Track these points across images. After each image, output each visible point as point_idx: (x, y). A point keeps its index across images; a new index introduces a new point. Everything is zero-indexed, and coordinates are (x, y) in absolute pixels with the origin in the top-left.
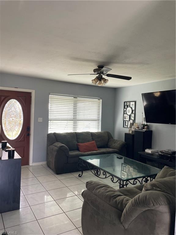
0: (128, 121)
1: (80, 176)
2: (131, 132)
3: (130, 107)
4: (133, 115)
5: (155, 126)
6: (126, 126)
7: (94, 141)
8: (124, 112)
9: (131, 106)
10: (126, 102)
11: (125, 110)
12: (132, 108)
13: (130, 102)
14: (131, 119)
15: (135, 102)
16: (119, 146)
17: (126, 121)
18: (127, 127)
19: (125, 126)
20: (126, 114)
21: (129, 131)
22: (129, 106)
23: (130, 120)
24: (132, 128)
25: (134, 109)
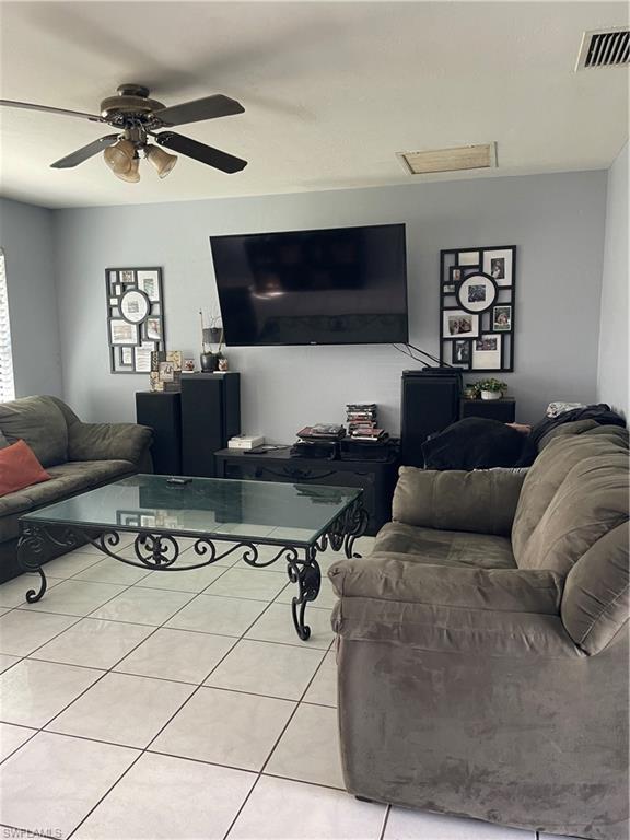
0: (133, 346)
1: (37, 600)
2: (159, 388)
3: (137, 289)
4: (153, 324)
5: (248, 358)
6: (128, 365)
7: (21, 441)
8: (110, 310)
9: (141, 287)
10: (117, 270)
11: (114, 301)
12: (146, 295)
13: (136, 270)
14: (148, 339)
15: (160, 270)
16: (130, 444)
17: (121, 346)
18: (130, 369)
19: (118, 368)
20: (122, 317)
21: (153, 383)
22: (129, 287)
23: (143, 343)
24: (162, 371)
25: (155, 297)
